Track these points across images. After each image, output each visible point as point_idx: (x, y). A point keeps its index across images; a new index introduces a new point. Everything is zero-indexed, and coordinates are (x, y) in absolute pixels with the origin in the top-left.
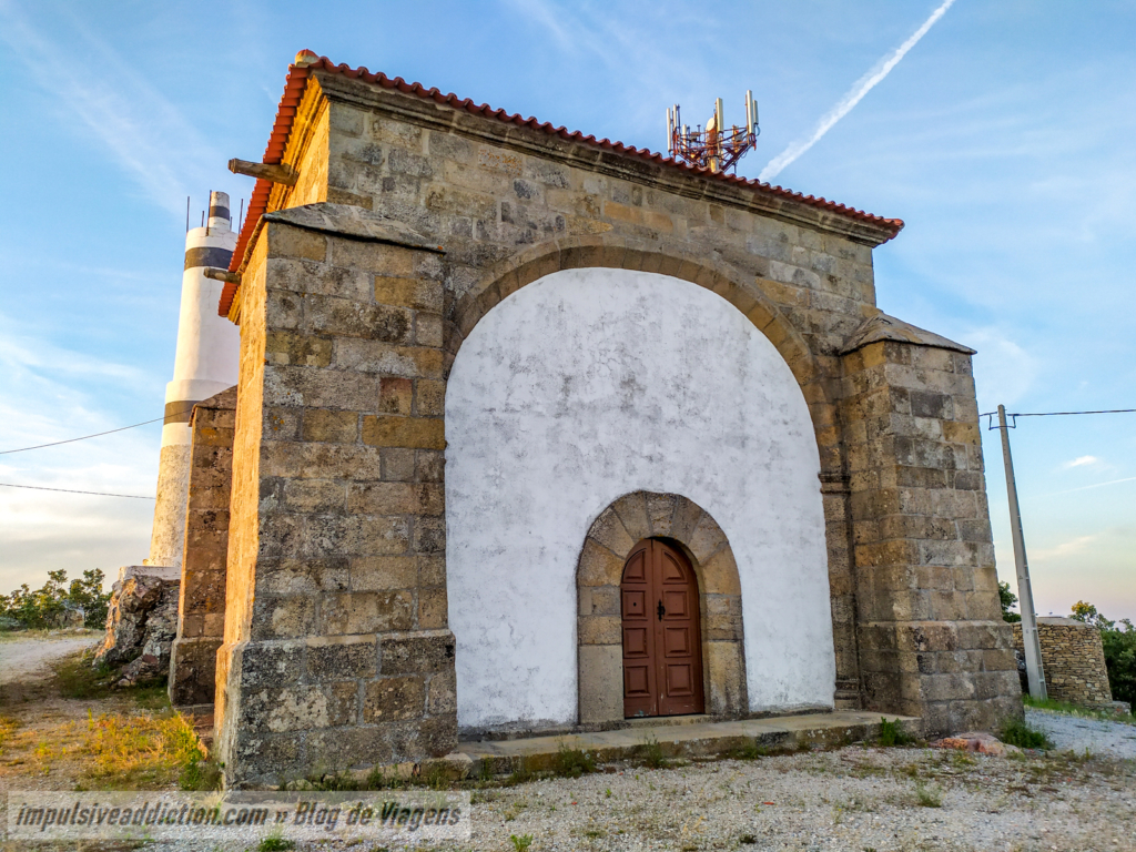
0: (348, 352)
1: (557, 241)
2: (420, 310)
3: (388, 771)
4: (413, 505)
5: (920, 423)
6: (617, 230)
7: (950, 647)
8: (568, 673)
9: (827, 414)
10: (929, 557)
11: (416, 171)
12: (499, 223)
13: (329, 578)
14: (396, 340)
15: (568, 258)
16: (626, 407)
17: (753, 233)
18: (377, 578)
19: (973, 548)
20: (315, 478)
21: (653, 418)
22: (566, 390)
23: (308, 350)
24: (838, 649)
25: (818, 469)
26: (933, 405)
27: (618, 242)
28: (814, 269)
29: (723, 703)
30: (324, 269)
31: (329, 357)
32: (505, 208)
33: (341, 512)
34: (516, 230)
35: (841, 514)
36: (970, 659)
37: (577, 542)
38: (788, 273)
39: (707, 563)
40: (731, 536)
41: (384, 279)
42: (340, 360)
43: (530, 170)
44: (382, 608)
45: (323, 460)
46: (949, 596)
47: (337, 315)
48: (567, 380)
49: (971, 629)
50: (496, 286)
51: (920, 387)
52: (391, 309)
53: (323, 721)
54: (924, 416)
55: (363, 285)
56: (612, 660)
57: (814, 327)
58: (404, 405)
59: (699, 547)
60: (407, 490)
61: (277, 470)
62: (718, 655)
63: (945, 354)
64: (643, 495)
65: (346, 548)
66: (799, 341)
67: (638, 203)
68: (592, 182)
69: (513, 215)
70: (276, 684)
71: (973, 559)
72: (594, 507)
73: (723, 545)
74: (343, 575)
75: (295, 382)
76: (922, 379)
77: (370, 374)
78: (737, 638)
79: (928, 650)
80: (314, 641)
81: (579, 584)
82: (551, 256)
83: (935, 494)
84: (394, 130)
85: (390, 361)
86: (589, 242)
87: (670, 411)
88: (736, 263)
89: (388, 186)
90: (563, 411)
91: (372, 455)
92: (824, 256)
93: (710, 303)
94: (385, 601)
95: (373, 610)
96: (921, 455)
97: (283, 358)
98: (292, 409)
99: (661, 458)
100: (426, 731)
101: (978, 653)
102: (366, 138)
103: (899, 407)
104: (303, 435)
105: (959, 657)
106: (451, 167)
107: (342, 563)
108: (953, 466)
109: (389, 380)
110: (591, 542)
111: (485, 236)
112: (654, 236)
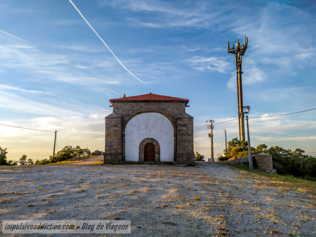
0: (112, 128)
1: (137, 112)
2: (118, 123)
3: (115, 163)
4: (118, 141)
5: (183, 128)
6: (145, 109)
7: (183, 155)
8: (138, 157)
9: (175, 127)
10: (182, 144)
11: (121, 108)
12: (130, 111)
13: (111, 147)
14: (116, 127)
15: (139, 113)
16: (146, 129)
17: (164, 105)
18: (115, 147)
19: (189, 143)
20: (109, 139)
21: (150, 129)
22: (139, 128)
23: (109, 129)
24: (174, 155)
25: (174, 134)
26: (185, 125)
27: (145, 110)
28: (174, 108)
29: (156, 160)
30: (110, 121)
31: (110, 129)
32: (131, 109)
33: (112, 142)
34: (132, 112)
35: (176, 139)
36: (186, 156)
37: (139, 144)
38: (170, 109)
39: (155, 145)
40: (159, 143)
41: (115, 121)
42: (111, 129)
43: (134, 104)
44: (115, 150)
45: (110, 138)
46: (184, 149)
47: (111, 125)
48: (139, 126)
49: (187, 153)
50: (130, 118)
51: (183, 123)
52: (116, 124)
53: (110, 158)
54: (183, 127)
55: (113, 122)
56: (143, 156)
57: (173, 116)
58: (117, 132)
59: (154, 144)
60: (117, 140)
61: (107, 139)
62: (156, 155)
63: (188, 119)
64: (147, 138)
65: (112, 145)
66: (171, 118)
67: (148, 105)
68: (142, 104)
69: (132, 110)
70: (106, 156)
71: (189, 144)
72: (142, 140)
73: (158, 143)
74: (112, 147)
75: (108, 131)
76: (184, 122)
77: (114, 130)
78: (159, 153)
79: (179, 155)
80: (109, 152)
81: (140, 148)
82: (137, 113)
83: (184, 137)
84: (119, 104)
85: (116, 128)
86: (141, 111)
87: (152, 128)
88: (162, 110)
89: (119, 110)
90: (138, 130)
91: (114, 137)
92: (176, 106)
93: (159, 115)
94: (115, 149)
95: (114, 150)
96: (182, 132)
97: (107, 130)
98: (107, 134)
99: (150, 134)
100: (118, 160)
101: (188, 156)
102: (117, 105)
103: (179, 126)
104: (108, 136)
105: (184, 156)
106: (125, 106)
107: (112, 146)
108: (188, 133)
109: (116, 130)
110: (141, 144)
111: (129, 113)
112: (150, 109)
